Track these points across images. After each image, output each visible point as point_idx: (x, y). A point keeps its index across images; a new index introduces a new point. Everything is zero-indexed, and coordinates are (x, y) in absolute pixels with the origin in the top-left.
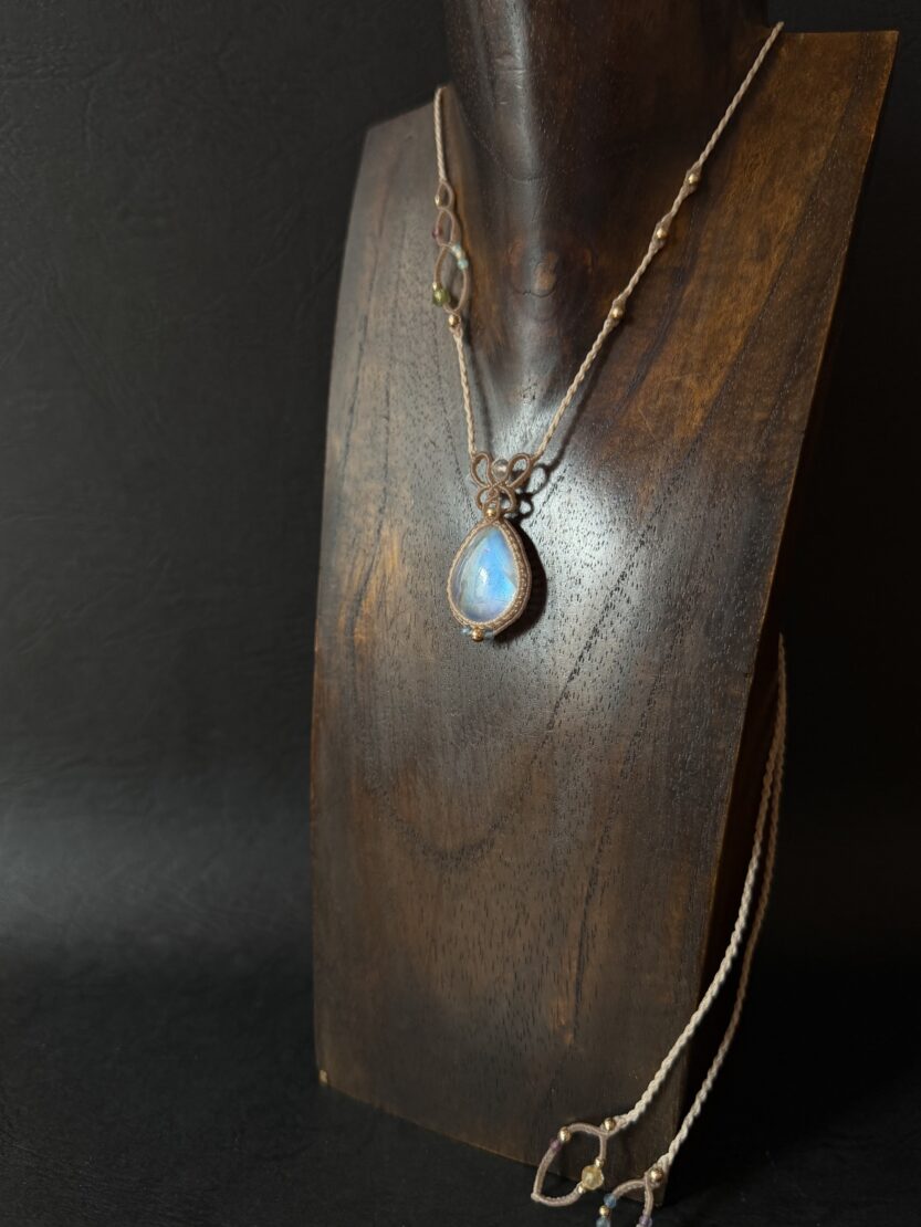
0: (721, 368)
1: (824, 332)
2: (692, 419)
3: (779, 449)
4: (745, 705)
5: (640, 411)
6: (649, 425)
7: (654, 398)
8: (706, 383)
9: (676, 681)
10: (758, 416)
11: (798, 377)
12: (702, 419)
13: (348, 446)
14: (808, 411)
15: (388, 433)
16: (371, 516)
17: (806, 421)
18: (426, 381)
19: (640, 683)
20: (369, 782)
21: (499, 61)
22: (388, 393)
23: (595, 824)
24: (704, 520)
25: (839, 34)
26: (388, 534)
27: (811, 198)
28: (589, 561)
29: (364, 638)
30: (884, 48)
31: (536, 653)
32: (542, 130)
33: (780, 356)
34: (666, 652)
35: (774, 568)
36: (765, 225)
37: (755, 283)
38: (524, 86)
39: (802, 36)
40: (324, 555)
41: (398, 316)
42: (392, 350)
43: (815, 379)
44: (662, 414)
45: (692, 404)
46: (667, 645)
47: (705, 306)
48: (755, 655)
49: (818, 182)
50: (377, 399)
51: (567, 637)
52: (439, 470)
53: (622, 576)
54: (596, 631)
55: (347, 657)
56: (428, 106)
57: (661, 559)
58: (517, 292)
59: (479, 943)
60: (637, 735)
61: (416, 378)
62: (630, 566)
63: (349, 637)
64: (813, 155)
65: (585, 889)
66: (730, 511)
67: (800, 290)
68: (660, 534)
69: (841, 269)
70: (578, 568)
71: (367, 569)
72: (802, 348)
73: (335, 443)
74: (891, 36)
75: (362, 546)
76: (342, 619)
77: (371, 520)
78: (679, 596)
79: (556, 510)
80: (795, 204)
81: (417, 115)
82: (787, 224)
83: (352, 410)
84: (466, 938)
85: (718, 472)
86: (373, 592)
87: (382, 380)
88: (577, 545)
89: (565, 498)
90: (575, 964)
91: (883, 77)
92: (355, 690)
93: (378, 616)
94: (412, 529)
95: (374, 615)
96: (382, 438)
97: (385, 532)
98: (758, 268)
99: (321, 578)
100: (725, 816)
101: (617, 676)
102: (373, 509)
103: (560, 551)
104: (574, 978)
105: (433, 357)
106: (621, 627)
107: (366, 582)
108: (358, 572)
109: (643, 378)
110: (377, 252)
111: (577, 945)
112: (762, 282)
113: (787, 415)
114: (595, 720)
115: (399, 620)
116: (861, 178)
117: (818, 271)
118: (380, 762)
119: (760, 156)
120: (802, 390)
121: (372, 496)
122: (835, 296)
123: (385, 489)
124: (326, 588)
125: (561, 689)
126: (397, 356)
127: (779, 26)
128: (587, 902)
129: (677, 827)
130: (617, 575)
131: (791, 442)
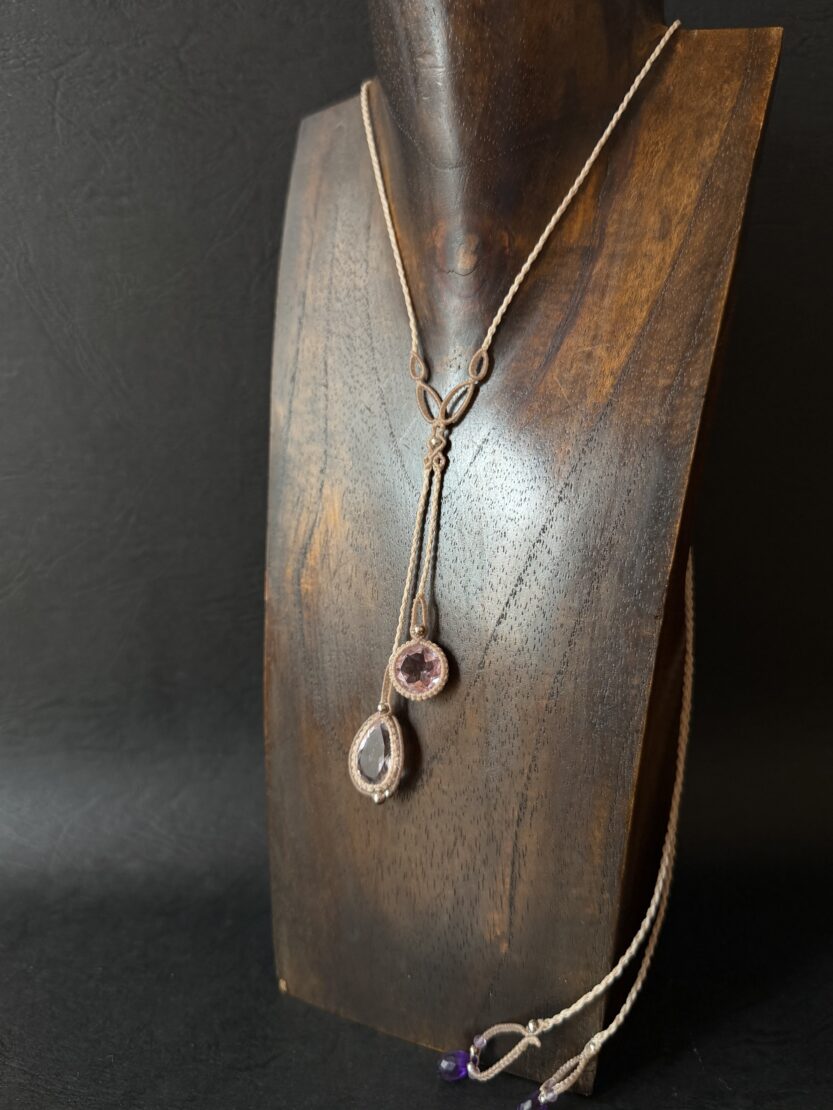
0: (629, 338)
1: (721, 304)
2: (603, 385)
3: (682, 413)
4: (655, 644)
5: (555, 378)
6: (564, 391)
7: (568, 366)
8: (615, 353)
9: (594, 623)
10: (662, 382)
11: (698, 346)
12: (612, 385)
13: (290, 412)
14: (707, 378)
15: (327, 400)
16: (313, 475)
17: (706, 387)
18: (361, 352)
19: (562, 625)
20: (318, 719)
21: (420, 60)
22: (326, 364)
23: (524, 755)
24: (616, 478)
25: (729, 31)
26: (329, 492)
27: (707, 182)
28: (512, 516)
29: (309, 588)
30: (770, 43)
31: (467, 601)
32: (462, 122)
33: (682, 327)
34: (584, 598)
35: (679, 521)
36: (666, 207)
37: (657, 261)
38: (443, 82)
39: (696, 32)
40: (271, 512)
41: (333, 292)
42: (328, 324)
43: (714, 347)
44: (575, 381)
45: (603, 372)
46: (585, 591)
47: (613, 282)
48: (664, 599)
49: (712, 168)
50: (316, 368)
51: (495, 586)
52: (374, 435)
53: (543, 529)
54: (520, 580)
55: (295, 605)
56: (356, 98)
57: (578, 513)
58: (441, 271)
59: (421, 863)
60: (559, 673)
61: (352, 349)
62: (550, 520)
63: (296, 587)
64: (707, 142)
65: (516, 813)
66: (639, 469)
67: (699, 266)
68: (576, 490)
69: (735, 247)
70: (503, 522)
71: (311, 524)
72: (701, 320)
73: (278, 409)
74: (776, 32)
75: (305, 503)
76: (289, 571)
77: (313, 480)
78: (594, 547)
79: (482, 469)
80: (693, 188)
81: (346, 106)
82: (686, 207)
83: (293, 379)
84: (409, 860)
85: (628, 434)
86: (316, 548)
87: (320, 351)
88: (502, 502)
89: (490, 458)
90: (508, 880)
91: (770, 70)
92: (303, 635)
93: (322, 567)
94: (351, 488)
95: (318, 567)
96: (321, 405)
97: (327, 491)
98: (660, 246)
99: (269, 533)
100: (640, 745)
101: (540, 620)
102: (315, 469)
103: (486, 507)
104: (508, 893)
105: (366, 330)
106: (543, 576)
107: (310, 537)
108: (303, 528)
109: (558, 348)
110: (313, 233)
111: (509, 863)
112: (664, 259)
113: (689, 381)
114: (521, 660)
115: (341, 571)
116: (752, 162)
117: (715, 249)
118: (327, 700)
119: (660, 144)
120: (702, 358)
121: (314, 458)
122: (730, 272)
123: (325, 452)
124: (274, 542)
125: (490, 632)
126: (334, 330)
127: (676, 24)
128: (518, 825)
129: (597, 757)
130: (539, 528)
131: (693, 404)
